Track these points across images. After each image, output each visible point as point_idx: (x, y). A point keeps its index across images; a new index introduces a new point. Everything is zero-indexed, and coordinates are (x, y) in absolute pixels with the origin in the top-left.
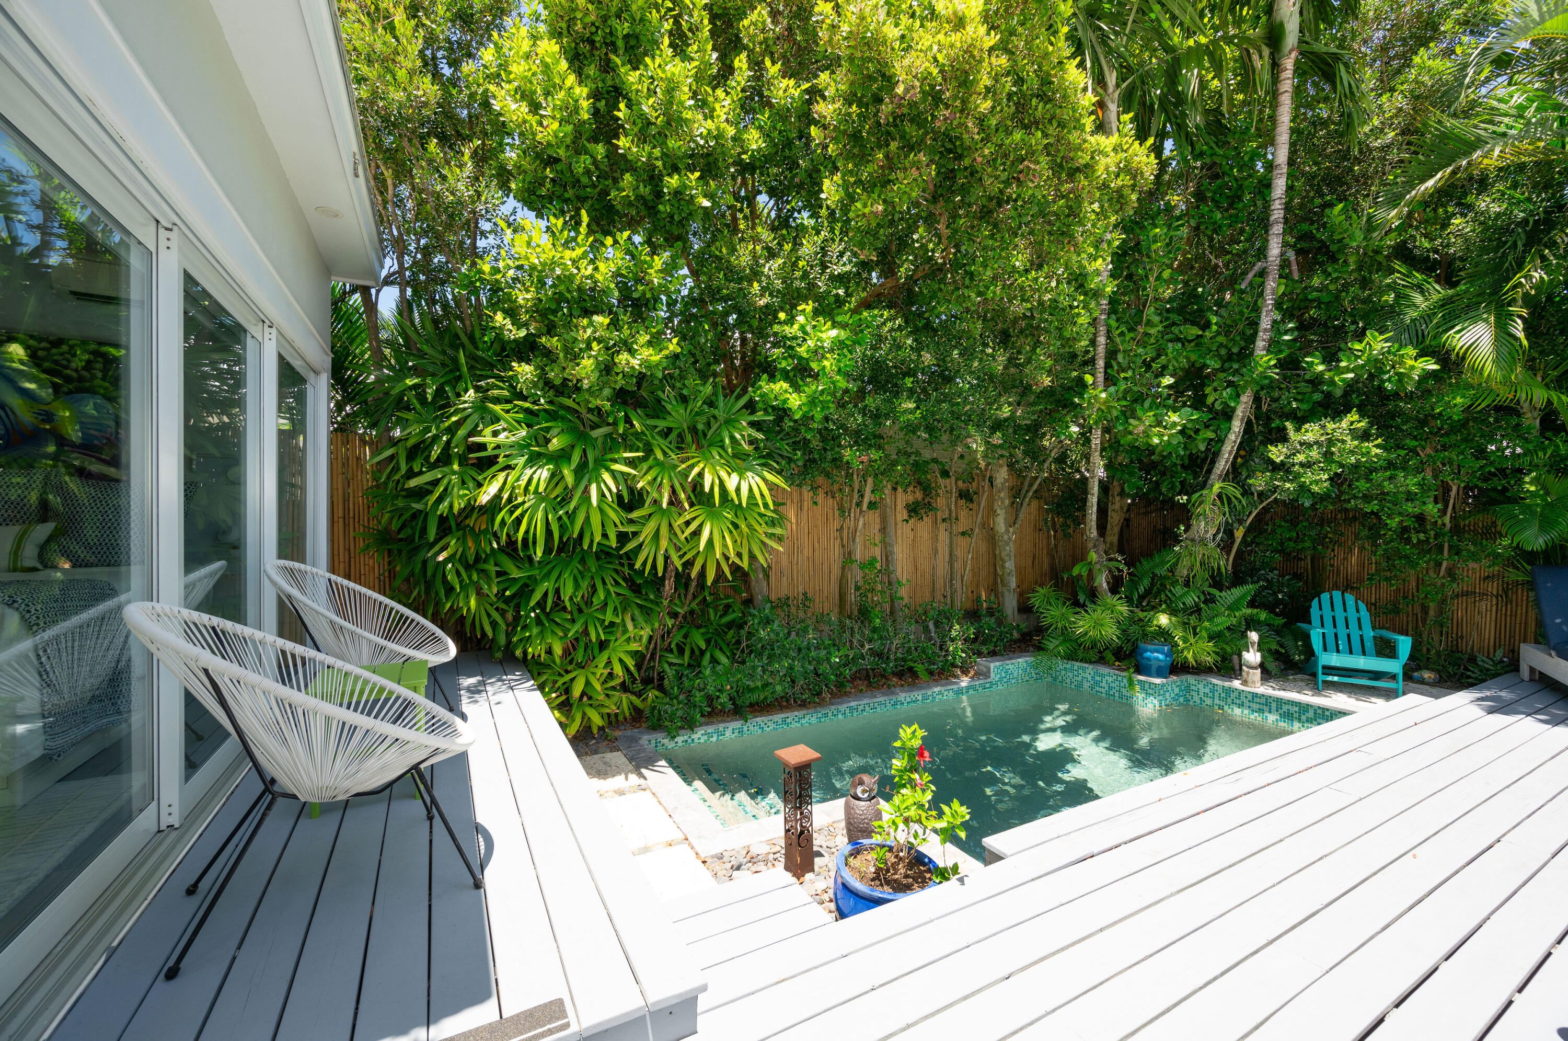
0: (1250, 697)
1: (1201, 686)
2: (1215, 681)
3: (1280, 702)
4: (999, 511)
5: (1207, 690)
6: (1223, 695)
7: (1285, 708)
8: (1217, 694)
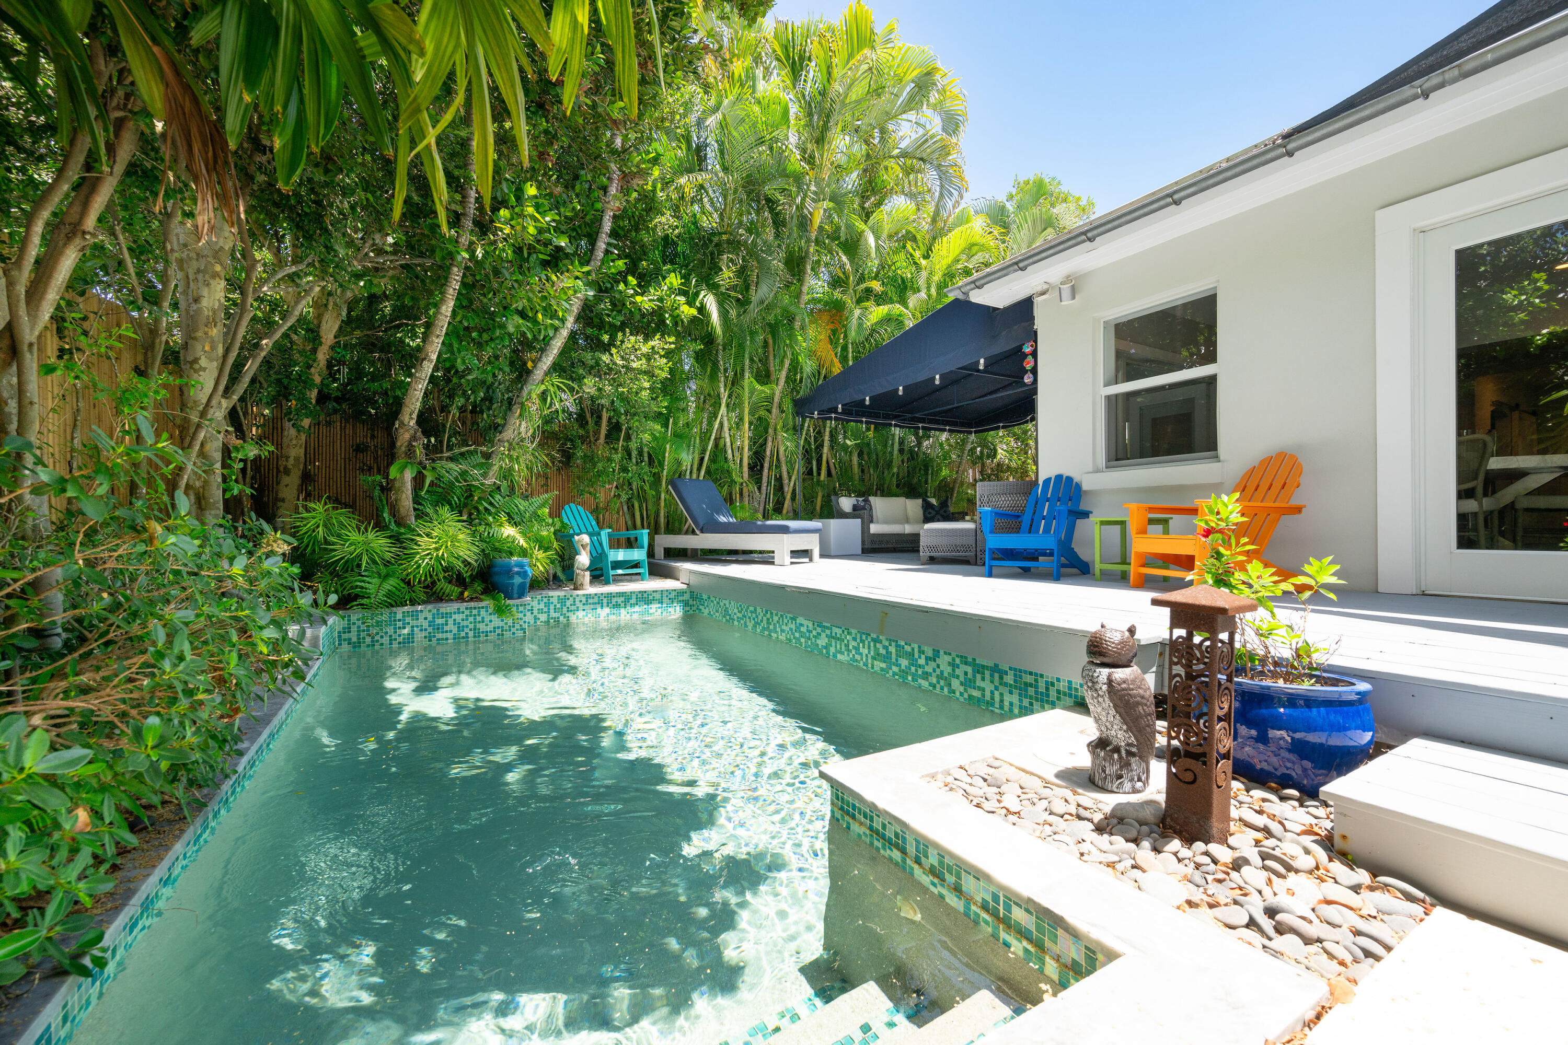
0: (584, 600)
1: (535, 603)
2: (551, 593)
3: (610, 596)
4: (203, 362)
5: (542, 606)
6: (558, 606)
7: (614, 600)
8: (552, 607)
